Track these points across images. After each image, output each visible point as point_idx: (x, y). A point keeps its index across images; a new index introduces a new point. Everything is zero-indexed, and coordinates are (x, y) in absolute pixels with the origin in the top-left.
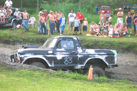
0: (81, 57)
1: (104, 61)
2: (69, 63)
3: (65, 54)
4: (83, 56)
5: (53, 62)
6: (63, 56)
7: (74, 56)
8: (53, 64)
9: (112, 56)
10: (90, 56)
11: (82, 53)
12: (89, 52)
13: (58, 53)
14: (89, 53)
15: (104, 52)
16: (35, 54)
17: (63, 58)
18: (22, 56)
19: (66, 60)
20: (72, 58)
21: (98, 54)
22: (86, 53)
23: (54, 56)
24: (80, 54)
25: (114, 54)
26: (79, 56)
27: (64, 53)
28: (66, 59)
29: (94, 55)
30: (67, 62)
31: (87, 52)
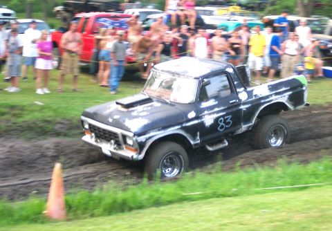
0: (247, 108)
1: (287, 104)
2: (226, 128)
3: (218, 112)
4: (250, 105)
5: (198, 133)
6: (216, 116)
7: (234, 110)
8: (198, 138)
9: (299, 89)
10: (263, 101)
11: (248, 99)
12: (258, 94)
13: (206, 112)
14: (261, 96)
15: (285, 87)
16: (165, 128)
17: (216, 120)
18: (142, 139)
19: (222, 124)
20: (230, 116)
21: (276, 94)
22: (254, 98)
23: (200, 121)
24: (244, 104)
25: (302, 86)
26: (243, 107)
27: (216, 109)
28: (221, 121)
29: (267, 97)
30: (222, 127)
31: (255, 96)
